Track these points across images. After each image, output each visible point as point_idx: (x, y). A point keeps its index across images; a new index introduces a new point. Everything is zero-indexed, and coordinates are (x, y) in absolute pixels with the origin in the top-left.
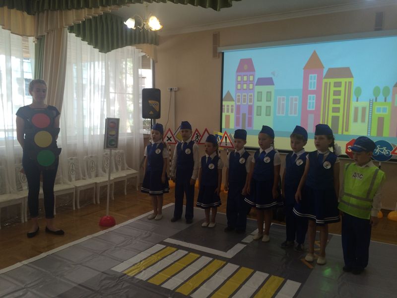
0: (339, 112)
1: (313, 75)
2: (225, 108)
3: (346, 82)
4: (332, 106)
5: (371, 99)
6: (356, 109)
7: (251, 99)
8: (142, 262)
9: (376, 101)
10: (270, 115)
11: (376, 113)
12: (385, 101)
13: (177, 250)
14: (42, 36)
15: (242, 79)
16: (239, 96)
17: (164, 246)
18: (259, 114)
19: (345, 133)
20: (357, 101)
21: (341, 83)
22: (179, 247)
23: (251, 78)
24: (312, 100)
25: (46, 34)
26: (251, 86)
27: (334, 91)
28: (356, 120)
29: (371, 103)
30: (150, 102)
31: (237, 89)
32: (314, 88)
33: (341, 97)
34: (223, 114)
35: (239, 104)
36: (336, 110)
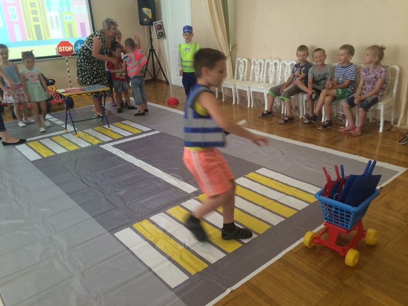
0: (38, 21)
4: (32, 16)
5: (60, 10)
6: (51, 18)
9: (63, 10)
11: (65, 20)
12: (69, 11)
19: (48, 38)
20: (50, 11)
24: (12, 11)
27: (30, 3)
28: (53, 27)
29: (60, 13)
33: (37, 9)
36: (36, 19)
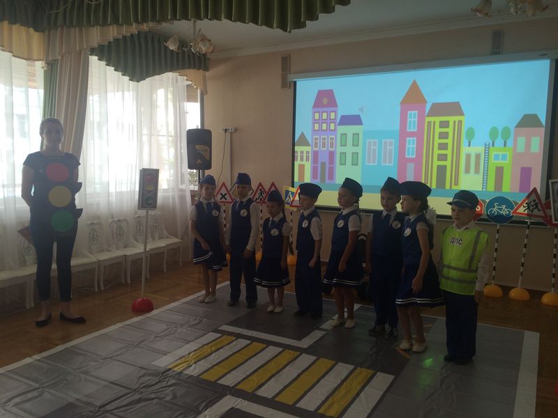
0: (446, 160)
1: (413, 112)
2: (298, 155)
3: (455, 122)
4: (437, 152)
5: (487, 144)
6: (468, 156)
7: (332, 144)
8: (191, 355)
9: (493, 145)
10: (357, 165)
11: (493, 161)
12: (505, 145)
13: (236, 339)
14: (55, 60)
15: (321, 116)
16: (316, 139)
17: (220, 335)
18: (343, 163)
19: (454, 187)
20: (469, 146)
21: (448, 122)
22: (239, 336)
23: (333, 115)
24: (411, 144)
25: (59, 58)
26: (332, 126)
27: (440, 133)
28: (467, 171)
29: (487, 148)
30: (197, 146)
31: (314, 130)
32: (414, 128)
33: (449, 141)
34: (295, 162)
35: (317, 149)
36: (442, 157)
